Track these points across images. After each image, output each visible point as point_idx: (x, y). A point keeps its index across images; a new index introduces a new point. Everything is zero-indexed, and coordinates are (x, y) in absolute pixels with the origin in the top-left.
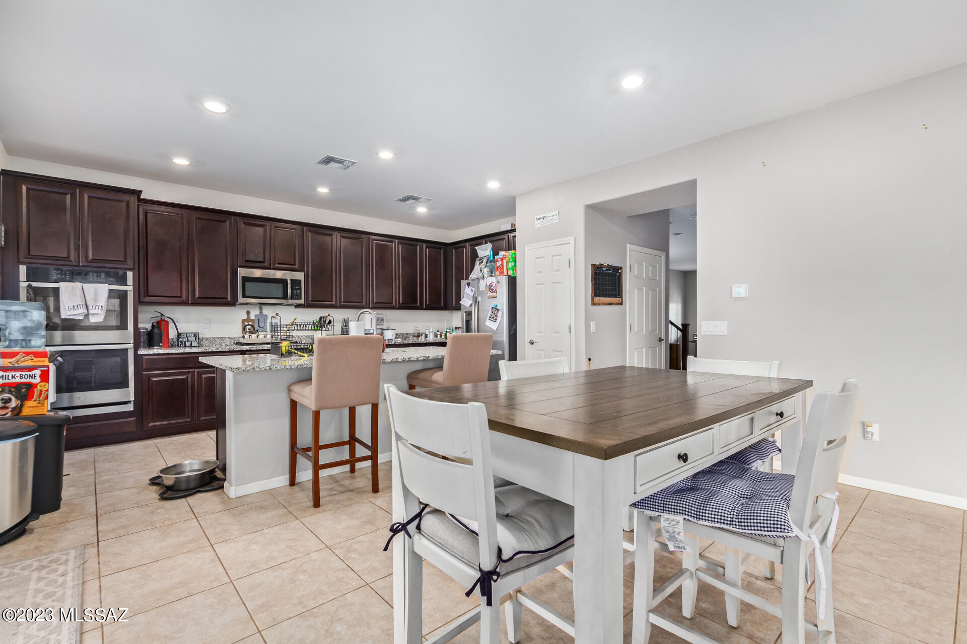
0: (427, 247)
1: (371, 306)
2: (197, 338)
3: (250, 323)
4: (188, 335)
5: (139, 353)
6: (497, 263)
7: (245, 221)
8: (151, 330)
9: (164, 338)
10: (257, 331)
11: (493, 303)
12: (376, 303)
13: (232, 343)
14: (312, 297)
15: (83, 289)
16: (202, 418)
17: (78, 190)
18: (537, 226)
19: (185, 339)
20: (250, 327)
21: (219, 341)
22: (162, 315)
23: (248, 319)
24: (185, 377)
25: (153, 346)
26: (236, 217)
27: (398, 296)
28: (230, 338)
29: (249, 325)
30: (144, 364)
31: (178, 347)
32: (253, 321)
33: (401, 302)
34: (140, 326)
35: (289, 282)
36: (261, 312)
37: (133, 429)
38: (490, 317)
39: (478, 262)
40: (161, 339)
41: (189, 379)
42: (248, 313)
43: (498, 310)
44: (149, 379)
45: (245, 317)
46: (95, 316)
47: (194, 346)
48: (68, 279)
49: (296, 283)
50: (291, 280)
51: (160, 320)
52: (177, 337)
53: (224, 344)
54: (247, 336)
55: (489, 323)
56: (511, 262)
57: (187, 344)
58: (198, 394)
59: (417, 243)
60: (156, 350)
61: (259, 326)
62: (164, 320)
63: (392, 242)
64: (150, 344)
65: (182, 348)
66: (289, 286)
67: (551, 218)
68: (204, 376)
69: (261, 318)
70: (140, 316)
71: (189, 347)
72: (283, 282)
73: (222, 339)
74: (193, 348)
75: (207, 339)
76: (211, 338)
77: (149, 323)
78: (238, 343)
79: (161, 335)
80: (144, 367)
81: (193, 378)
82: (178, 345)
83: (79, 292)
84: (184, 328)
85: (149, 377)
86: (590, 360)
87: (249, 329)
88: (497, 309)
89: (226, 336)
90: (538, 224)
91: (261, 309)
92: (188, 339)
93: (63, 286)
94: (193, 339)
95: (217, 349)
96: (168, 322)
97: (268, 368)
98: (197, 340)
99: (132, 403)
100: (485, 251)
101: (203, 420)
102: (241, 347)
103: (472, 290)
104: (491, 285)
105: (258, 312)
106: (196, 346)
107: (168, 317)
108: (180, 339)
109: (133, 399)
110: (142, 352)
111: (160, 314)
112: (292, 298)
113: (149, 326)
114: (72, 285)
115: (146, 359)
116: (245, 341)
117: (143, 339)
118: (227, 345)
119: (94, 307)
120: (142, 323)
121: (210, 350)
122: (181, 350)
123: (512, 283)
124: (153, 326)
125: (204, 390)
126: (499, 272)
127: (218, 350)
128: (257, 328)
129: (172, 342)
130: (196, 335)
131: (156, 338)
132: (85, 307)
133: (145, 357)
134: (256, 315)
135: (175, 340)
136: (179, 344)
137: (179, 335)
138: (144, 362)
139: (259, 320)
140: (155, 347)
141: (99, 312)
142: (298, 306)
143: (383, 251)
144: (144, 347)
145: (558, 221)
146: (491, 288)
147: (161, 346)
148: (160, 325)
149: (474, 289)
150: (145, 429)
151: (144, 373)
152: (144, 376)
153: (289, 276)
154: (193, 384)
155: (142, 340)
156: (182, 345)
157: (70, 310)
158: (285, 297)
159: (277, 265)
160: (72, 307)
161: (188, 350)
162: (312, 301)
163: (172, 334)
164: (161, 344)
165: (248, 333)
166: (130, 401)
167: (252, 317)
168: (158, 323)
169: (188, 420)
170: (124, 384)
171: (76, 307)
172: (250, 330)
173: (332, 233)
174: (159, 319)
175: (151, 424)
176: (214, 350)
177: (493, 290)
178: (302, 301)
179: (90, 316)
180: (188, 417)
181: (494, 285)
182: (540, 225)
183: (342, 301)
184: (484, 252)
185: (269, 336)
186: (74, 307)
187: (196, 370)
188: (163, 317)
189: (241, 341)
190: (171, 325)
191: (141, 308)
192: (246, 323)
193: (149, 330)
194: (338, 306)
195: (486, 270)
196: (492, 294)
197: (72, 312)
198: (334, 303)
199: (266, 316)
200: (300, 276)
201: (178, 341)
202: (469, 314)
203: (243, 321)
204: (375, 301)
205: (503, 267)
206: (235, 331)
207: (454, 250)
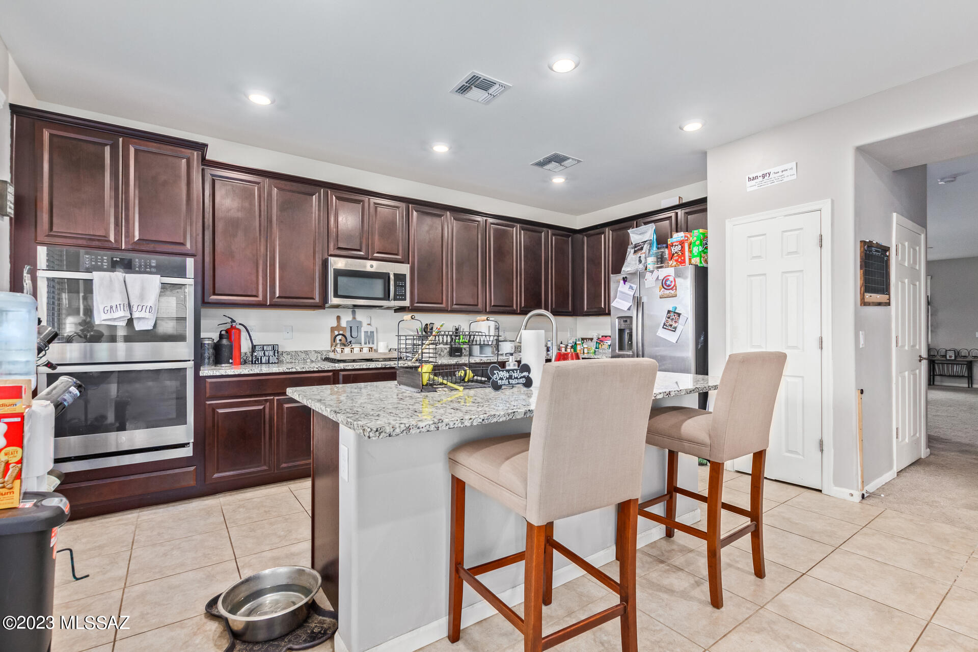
0: (553, 234)
1: (488, 310)
2: (276, 352)
3: (341, 332)
4: (265, 348)
5: (201, 375)
6: (673, 249)
7: (339, 195)
8: (218, 342)
9: (235, 352)
10: (350, 342)
11: (669, 304)
12: (494, 306)
13: (319, 359)
14: (418, 299)
15: (125, 281)
16: (284, 465)
17: (121, 140)
18: (749, 190)
19: (261, 353)
20: (341, 337)
21: (303, 356)
22: (233, 321)
23: (338, 327)
24: (261, 407)
25: (221, 363)
26: (327, 189)
27: (518, 298)
28: (316, 352)
29: (339, 335)
30: (208, 390)
31: (252, 363)
32: (344, 329)
33: (523, 306)
34: (203, 335)
35: (392, 277)
36: (354, 318)
37: (192, 483)
38: (664, 324)
39: (630, 251)
40: (231, 354)
41: (267, 411)
42: (339, 318)
43: (679, 315)
44: (214, 410)
45: (335, 324)
46: (142, 321)
47: (272, 363)
48: (105, 267)
49: (400, 278)
50: (395, 275)
51: (230, 327)
52: (251, 351)
53: (308, 360)
54: (339, 349)
55: (662, 333)
56: (698, 245)
57: (264, 361)
58: (278, 430)
59: (541, 229)
60: (226, 370)
61: (352, 337)
62: (235, 328)
63: (512, 227)
64: (218, 360)
65: (257, 365)
66: (392, 283)
67: (780, 174)
68: (286, 406)
69: (355, 326)
70: (203, 323)
71: (266, 363)
72: (385, 277)
73: (306, 352)
74: (271, 365)
75: (288, 353)
76: (292, 352)
77: (216, 332)
78: (327, 359)
79: (231, 348)
80: (208, 395)
81: (271, 408)
82: (252, 361)
83: (118, 286)
84: (260, 338)
85: (214, 408)
86: (862, 392)
87: (340, 340)
88: (677, 313)
89: (312, 349)
90: (751, 187)
91: (354, 313)
92: (264, 353)
93: (96, 276)
94: (271, 353)
95: (303, 368)
96: (239, 330)
97: (432, 428)
98: (276, 354)
99: (191, 445)
100: (641, 235)
101: (285, 468)
102: (333, 364)
103: (631, 288)
104: (665, 279)
105: (350, 318)
106: (275, 363)
107: (240, 324)
108: (255, 354)
109: (193, 441)
110: (205, 371)
111: (231, 320)
112: (395, 299)
113: (215, 336)
114: (110, 277)
115: (211, 383)
116: (338, 357)
117: (208, 353)
118: (312, 362)
119: (140, 308)
120: (205, 331)
121: (294, 370)
122: (256, 370)
123: (702, 275)
124: (221, 336)
125: (285, 425)
126: (676, 261)
127: (304, 370)
128: (349, 339)
129: (245, 358)
130: (274, 348)
131: (225, 352)
132: (127, 308)
133: (209, 380)
134: (347, 322)
135: (249, 354)
136: (254, 360)
137: (254, 348)
138: (208, 385)
139: (351, 327)
140: (223, 365)
141: (147, 315)
142: (401, 309)
143: (502, 238)
144: (209, 364)
145: (795, 177)
146: (665, 284)
147: (232, 363)
148: (230, 333)
149: (634, 286)
150: (207, 483)
151: (208, 403)
152: (207, 407)
153: (392, 269)
154: (271, 418)
155: (206, 355)
156: (256, 361)
157: (106, 312)
158: (387, 297)
159: (375, 255)
160: (109, 308)
161: (265, 369)
162: (417, 303)
163: (245, 347)
164: (231, 361)
165: (339, 346)
166: (189, 443)
167: (344, 324)
168: (227, 331)
169: (265, 468)
170: (181, 419)
171: (114, 308)
172: (342, 342)
173: (443, 214)
174: (228, 326)
175: (216, 475)
176: (299, 370)
177: (669, 286)
178: (407, 303)
179: (135, 322)
180: (265, 464)
181: (671, 279)
182: (756, 188)
183: (455, 303)
184: (640, 237)
185: (365, 350)
186: (111, 307)
187: (276, 398)
188: (234, 324)
189: (332, 356)
190: (244, 334)
191: (204, 311)
192: (336, 333)
193: (215, 341)
194: (449, 309)
195: (651, 260)
196: (667, 292)
197: (108, 316)
198: (443, 306)
199: (360, 322)
200: (404, 269)
201: (252, 355)
202: (627, 319)
203: (333, 329)
204: (493, 304)
205: (683, 254)
206: (322, 342)
207: (585, 238)
